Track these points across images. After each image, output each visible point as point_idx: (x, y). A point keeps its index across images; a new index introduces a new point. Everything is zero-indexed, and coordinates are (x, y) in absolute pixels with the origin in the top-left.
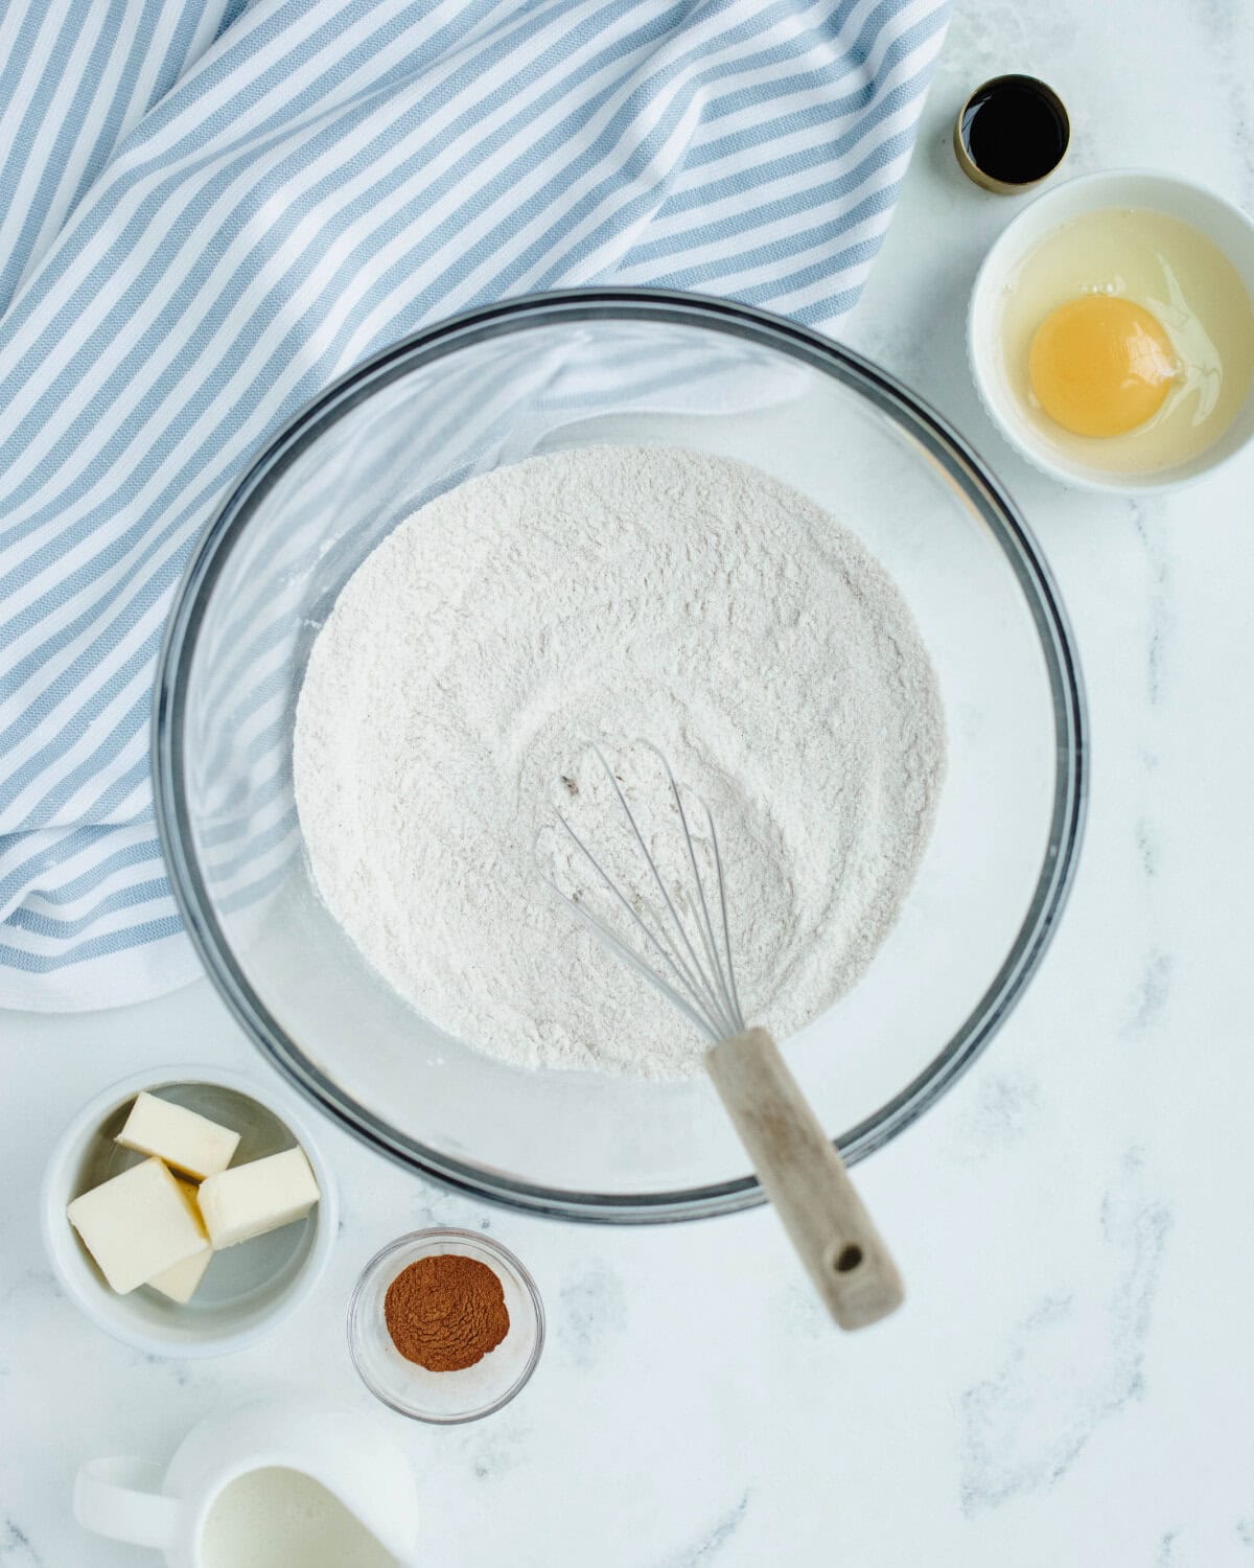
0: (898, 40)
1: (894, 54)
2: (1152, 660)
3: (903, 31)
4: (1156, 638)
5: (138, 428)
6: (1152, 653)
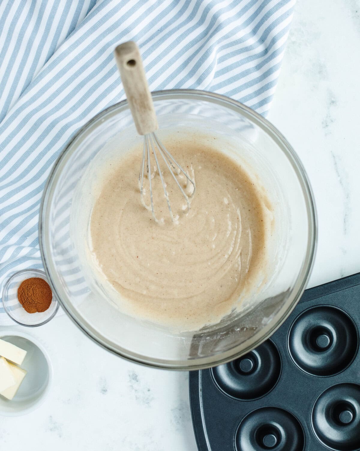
0: (275, 36)
1: (274, 41)
2: (345, 222)
3: (277, 33)
4: (346, 215)
5: (43, 156)
6: (345, 219)
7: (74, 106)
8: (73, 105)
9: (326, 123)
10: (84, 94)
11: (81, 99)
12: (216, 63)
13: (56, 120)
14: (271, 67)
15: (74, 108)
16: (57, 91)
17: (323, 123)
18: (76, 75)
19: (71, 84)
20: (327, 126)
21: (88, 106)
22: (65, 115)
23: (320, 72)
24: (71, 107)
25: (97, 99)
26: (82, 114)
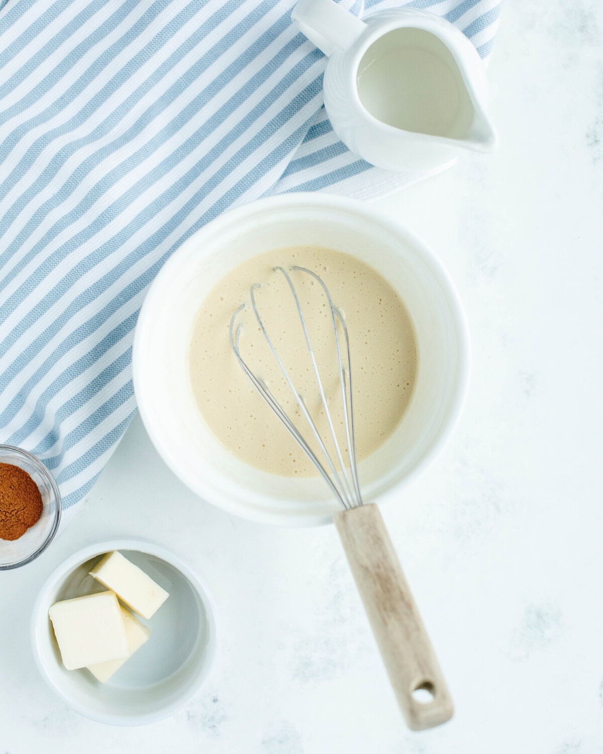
7: (62, 98)
8: (59, 96)
9: (595, 137)
10: (82, 73)
11: (77, 83)
12: (363, 7)
13: (22, 126)
14: (479, 16)
15: (62, 103)
16: (25, 67)
17: (588, 136)
18: (67, 32)
19: (57, 51)
20: (596, 141)
21: (90, 99)
22: (42, 118)
23: (582, 29)
24: (55, 99)
25: (110, 83)
26: (78, 115)
